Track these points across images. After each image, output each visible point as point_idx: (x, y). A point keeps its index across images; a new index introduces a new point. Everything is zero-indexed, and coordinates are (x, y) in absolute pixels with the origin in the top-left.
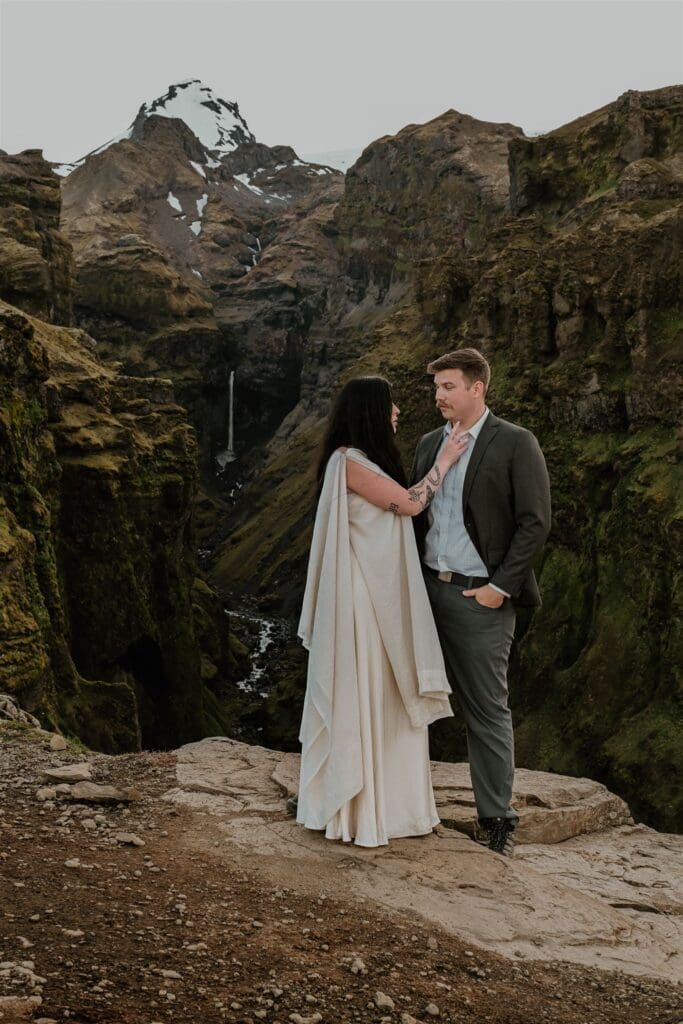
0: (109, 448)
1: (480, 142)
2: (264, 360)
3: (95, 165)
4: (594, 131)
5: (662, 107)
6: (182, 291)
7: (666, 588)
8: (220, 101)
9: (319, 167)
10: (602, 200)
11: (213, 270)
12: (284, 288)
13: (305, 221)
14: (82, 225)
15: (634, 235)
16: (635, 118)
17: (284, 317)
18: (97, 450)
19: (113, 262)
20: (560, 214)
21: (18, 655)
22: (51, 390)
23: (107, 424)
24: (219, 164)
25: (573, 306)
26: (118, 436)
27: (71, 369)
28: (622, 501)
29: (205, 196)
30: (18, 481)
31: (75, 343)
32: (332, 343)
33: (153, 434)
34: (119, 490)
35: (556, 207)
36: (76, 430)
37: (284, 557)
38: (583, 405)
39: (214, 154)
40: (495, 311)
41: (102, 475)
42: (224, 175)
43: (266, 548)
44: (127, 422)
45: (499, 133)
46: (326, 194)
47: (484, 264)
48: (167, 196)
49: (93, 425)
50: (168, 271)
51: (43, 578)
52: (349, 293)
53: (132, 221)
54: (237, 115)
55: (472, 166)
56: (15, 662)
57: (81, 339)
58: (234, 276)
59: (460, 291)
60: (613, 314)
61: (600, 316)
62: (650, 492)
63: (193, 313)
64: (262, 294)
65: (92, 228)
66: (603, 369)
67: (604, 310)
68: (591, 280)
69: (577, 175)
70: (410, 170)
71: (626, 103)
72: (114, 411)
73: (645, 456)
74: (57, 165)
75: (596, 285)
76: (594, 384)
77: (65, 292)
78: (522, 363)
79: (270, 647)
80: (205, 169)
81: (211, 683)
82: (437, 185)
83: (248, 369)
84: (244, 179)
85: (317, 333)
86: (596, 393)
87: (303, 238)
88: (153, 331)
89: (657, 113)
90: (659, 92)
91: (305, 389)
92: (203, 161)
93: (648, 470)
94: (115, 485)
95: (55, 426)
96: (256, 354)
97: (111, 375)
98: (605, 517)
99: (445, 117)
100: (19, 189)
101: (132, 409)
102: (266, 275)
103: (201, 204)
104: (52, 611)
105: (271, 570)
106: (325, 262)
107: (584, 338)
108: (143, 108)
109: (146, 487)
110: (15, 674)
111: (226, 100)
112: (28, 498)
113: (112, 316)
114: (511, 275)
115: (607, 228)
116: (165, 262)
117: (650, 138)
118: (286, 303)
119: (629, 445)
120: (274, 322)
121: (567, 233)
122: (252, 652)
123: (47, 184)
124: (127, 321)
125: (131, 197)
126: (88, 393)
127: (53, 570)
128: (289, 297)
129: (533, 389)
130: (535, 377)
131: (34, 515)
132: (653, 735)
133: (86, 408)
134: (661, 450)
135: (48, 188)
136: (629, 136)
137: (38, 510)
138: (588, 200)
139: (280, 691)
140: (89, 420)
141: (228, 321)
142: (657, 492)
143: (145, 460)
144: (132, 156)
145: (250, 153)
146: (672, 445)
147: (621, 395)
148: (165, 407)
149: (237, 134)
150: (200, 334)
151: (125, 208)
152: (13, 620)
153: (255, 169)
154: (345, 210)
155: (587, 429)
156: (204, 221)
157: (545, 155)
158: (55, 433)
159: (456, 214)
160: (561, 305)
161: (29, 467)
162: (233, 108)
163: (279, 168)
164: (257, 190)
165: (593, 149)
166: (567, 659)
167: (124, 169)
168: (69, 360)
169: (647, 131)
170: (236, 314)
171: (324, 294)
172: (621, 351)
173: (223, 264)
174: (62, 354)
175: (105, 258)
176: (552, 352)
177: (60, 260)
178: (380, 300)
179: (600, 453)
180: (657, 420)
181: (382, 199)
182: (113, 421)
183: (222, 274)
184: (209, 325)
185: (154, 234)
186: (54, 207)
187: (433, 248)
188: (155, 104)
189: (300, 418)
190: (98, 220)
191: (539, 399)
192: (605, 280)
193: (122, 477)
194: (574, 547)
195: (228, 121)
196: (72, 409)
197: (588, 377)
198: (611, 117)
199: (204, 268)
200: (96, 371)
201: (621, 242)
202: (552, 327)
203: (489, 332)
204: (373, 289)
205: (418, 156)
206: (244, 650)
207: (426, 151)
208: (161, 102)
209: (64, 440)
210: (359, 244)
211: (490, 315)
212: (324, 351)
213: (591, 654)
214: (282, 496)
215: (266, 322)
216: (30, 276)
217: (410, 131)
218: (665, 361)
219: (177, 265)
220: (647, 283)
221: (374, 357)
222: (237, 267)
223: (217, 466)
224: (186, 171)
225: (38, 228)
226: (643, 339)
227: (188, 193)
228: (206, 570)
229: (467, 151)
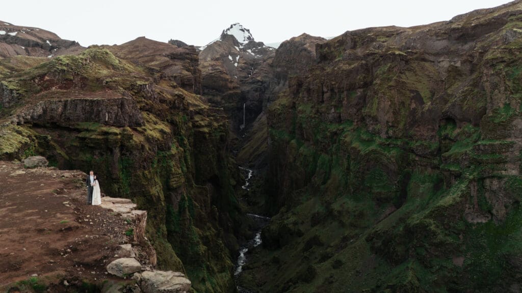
0: (206, 126)
1: (312, 42)
2: (253, 101)
3: (210, 47)
4: (338, 42)
5: (356, 35)
6: (231, 82)
7: (349, 164)
8: (245, 29)
9: (270, 47)
10: (339, 60)
11: (240, 76)
12: (259, 81)
13: (265, 63)
14: (206, 64)
15: (345, 71)
16: (348, 38)
17: (259, 89)
18: (203, 127)
19: (213, 74)
20: (329, 63)
21: (176, 179)
22: (191, 111)
23: (206, 120)
24: (243, 47)
25: (328, 90)
26: (209, 123)
27: (196, 106)
28: (339, 142)
29: (239, 56)
30: (180, 135)
31: (198, 99)
32: (271, 96)
33: (218, 122)
34: (208, 137)
35: (327, 62)
36: (198, 121)
37: (255, 154)
38: (330, 116)
39: (242, 44)
40: (309, 91)
41: (204, 133)
42: (244, 50)
43: (251, 151)
44: (211, 119)
45: (317, 39)
46: (271, 55)
47: (307, 78)
48: (228, 56)
49: (202, 120)
50: (228, 77)
51: (186, 160)
52: (276, 83)
53: (219, 63)
54: (249, 33)
55: (309, 49)
56: (175, 181)
57: (200, 98)
58: (246, 78)
59: (300, 85)
60: (339, 91)
61: (335, 92)
62: (346, 139)
63: (234, 88)
64: (253, 83)
65: (208, 65)
66: (335, 107)
67: (336, 91)
68: (333, 83)
69: (333, 53)
70: (292, 49)
71: (347, 34)
72: (208, 116)
73: (345, 130)
74: (200, 47)
75: (335, 84)
76: (333, 110)
77: (199, 83)
78: (315, 104)
79: (251, 177)
80: (239, 49)
81: (234, 187)
82: (300, 54)
83: (249, 103)
84: (249, 51)
85: (266, 94)
86: (333, 113)
87: (264, 67)
88: (223, 92)
89: (355, 37)
90: (355, 31)
91: (263, 108)
92: (238, 46)
93: (346, 133)
94: (207, 135)
95: (192, 120)
96: (251, 99)
97: (207, 107)
98: (335, 145)
99: (302, 35)
100: (188, 56)
101: (212, 116)
102: (254, 78)
103: (238, 58)
104: (188, 168)
105: (252, 157)
106: (270, 74)
107: (331, 98)
108: (224, 31)
109: (215, 136)
110: (175, 184)
111: (246, 28)
112: (182, 140)
113: (213, 89)
114: (314, 81)
115: (339, 68)
116: (227, 74)
117: (353, 43)
118: (259, 85)
119: (341, 127)
120: (256, 90)
121: (329, 70)
122: (246, 178)
123: (195, 54)
124: (217, 90)
125: (219, 56)
126: (201, 112)
127: (189, 157)
128: (260, 84)
129: (318, 111)
130: (318, 108)
131: (184, 144)
132: (344, 203)
133: (200, 116)
134: (349, 128)
135: (195, 56)
136: (347, 43)
137: (185, 143)
138: (336, 60)
139: (252, 189)
140: (201, 119)
141: (243, 90)
142: (348, 139)
143: (215, 129)
144: (219, 45)
145: (252, 43)
146: (352, 127)
147: (340, 113)
148: (221, 115)
149: (249, 38)
150: (236, 94)
151: (217, 59)
152: (175, 170)
153: (253, 48)
154: (275, 60)
155: (331, 122)
156: (238, 63)
157: (325, 48)
158: (192, 122)
159: (304, 62)
160: (325, 90)
161: (183, 132)
162: (248, 31)
163: (259, 48)
164: (253, 54)
165: (338, 46)
166: (324, 183)
167: (218, 49)
168: (196, 103)
169: (352, 42)
170: (246, 88)
171: (269, 83)
172: (340, 102)
173: (243, 74)
174: (195, 102)
175: (211, 73)
176: (323, 102)
177: (198, 75)
178: (284, 85)
179: (334, 128)
180: (348, 120)
181: (285, 57)
182: (208, 119)
183: (243, 77)
184: (239, 91)
185: (225, 66)
186: (197, 60)
187: (298, 71)
188: (227, 30)
189: (262, 116)
190: (210, 63)
191: (319, 114)
192: (337, 83)
193: (209, 133)
194: (327, 153)
195: (247, 34)
196: (197, 116)
197: (332, 108)
198: (343, 38)
199: (238, 76)
200: (203, 106)
201: (342, 73)
202: (323, 95)
203: (307, 96)
204: (282, 82)
205: (295, 46)
206: (244, 178)
207: (297, 44)
208: (229, 29)
209: (194, 124)
210: (279, 70)
211: (307, 92)
212: (269, 98)
213: (329, 181)
214: (256, 137)
215: (254, 90)
216: (189, 80)
217: (293, 39)
218: (351, 105)
219: (231, 75)
220: (347, 84)
221: (277, 102)
222: (247, 75)
223: (240, 129)
224: (234, 50)
225: (193, 66)
226: (346, 99)
227: (234, 55)
228: (235, 156)
229: (308, 45)
